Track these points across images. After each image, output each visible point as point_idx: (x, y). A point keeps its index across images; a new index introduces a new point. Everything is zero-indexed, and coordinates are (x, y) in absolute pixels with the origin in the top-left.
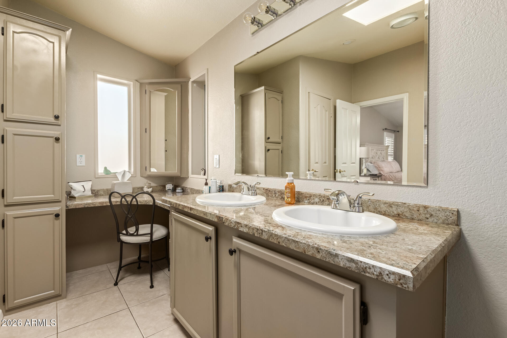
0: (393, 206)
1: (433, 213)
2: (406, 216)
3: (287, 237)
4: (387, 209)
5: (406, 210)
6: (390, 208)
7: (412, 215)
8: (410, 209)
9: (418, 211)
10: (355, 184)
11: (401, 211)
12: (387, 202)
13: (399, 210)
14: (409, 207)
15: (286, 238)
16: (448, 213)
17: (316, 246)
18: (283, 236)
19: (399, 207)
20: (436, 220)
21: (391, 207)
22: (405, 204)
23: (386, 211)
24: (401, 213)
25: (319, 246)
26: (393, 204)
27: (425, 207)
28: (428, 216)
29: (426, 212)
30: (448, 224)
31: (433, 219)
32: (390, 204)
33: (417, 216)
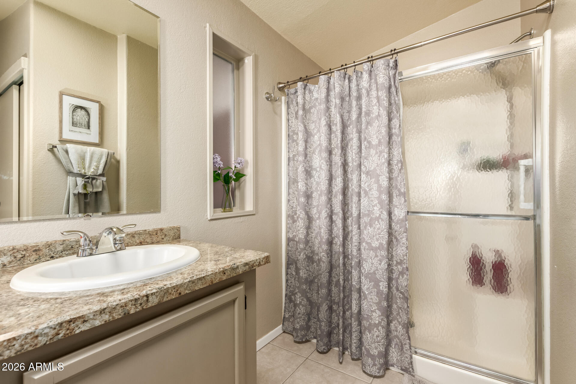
0: (135, 235)
1: (166, 233)
2: (148, 242)
3: (191, 279)
4: (130, 241)
5: (147, 237)
6: (133, 239)
7: (152, 240)
8: (150, 235)
9: (156, 234)
10: (85, 220)
11: (143, 239)
12: (129, 233)
13: (141, 238)
14: (150, 233)
15: (189, 282)
16: (175, 230)
17: (221, 270)
18: (185, 281)
19: (141, 235)
20: (168, 239)
21: (134, 237)
22: (145, 230)
23: (129, 243)
24: (142, 240)
25: (224, 268)
26: (135, 233)
27: (161, 230)
28: (163, 237)
29: (162, 233)
30: (176, 239)
31: (166, 238)
32: (133, 235)
33: (156, 239)
